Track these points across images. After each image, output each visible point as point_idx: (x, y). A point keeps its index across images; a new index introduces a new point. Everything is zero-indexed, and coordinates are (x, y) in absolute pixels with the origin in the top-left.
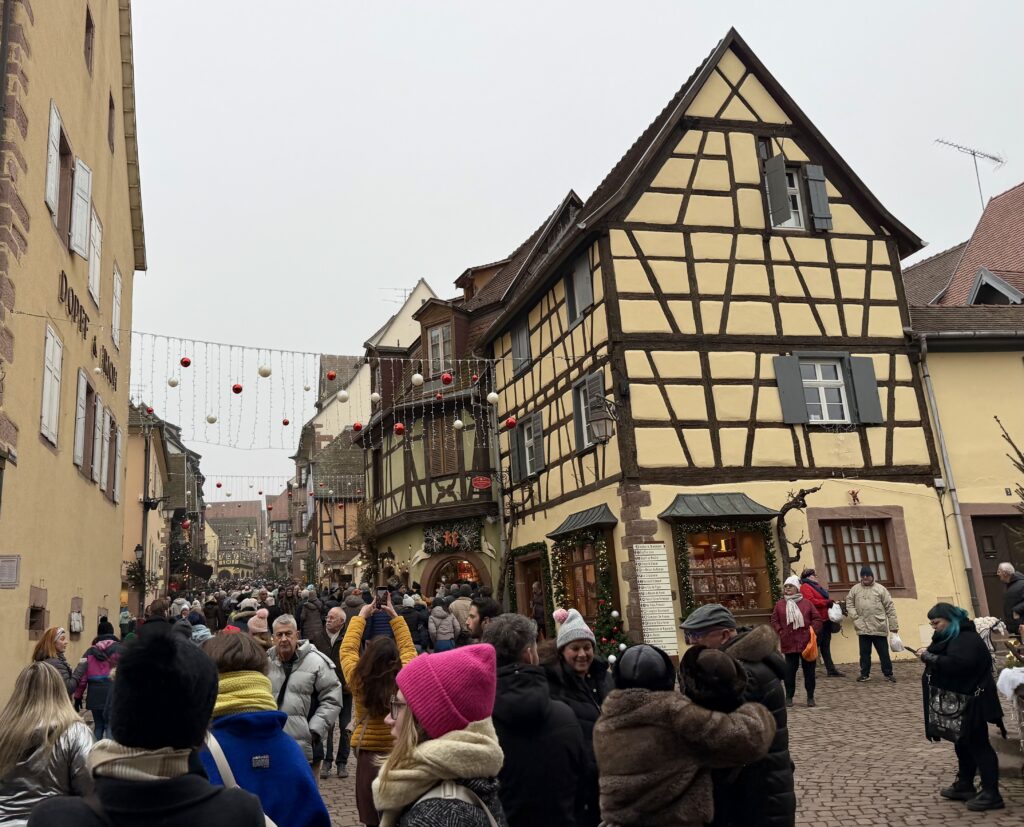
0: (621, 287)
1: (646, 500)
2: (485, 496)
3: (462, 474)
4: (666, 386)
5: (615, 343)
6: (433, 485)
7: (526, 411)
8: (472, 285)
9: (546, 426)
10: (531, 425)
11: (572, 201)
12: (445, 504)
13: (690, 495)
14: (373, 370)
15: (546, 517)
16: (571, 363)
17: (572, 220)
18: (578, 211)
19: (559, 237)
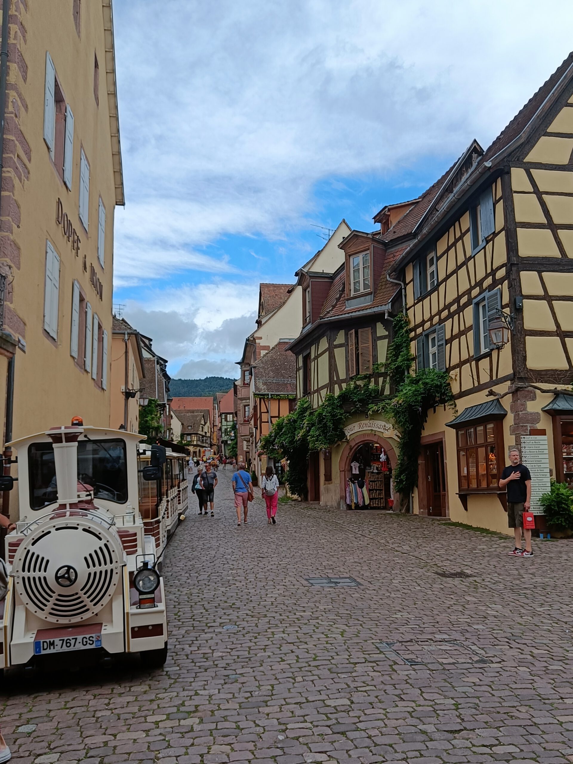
0: (519, 218)
1: (531, 396)
3: (376, 375)
4: (553, 302)
5: (512, 265)
7: (431, 324)
8: (388, 220)
9: (448, 336)
10: (435, 335)
11: (475, 149)
14: (304, 290)
15: (445, 410)
16: (473, 283)
17: (475, 165)
18: (480, 158)
19: (464, 179)
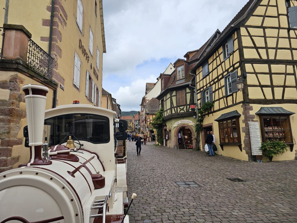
0: (244, 45)
1: (251, 109)
2: (193, 110)
3: (186, 105)
4: (258, 75)
5: (242, 61)
6: (178, 108)
7: (207, 87)
8: (189, 56)
9: (214, 90)
10: (208, 91)
11: (218, 32)
12: (181, 113)
13: (265, 107)
14: (162, 80)
15: (213, 115)
16: (224, 70)
17: (218, 37)
18: (219, 35)
19: (214, 42)
